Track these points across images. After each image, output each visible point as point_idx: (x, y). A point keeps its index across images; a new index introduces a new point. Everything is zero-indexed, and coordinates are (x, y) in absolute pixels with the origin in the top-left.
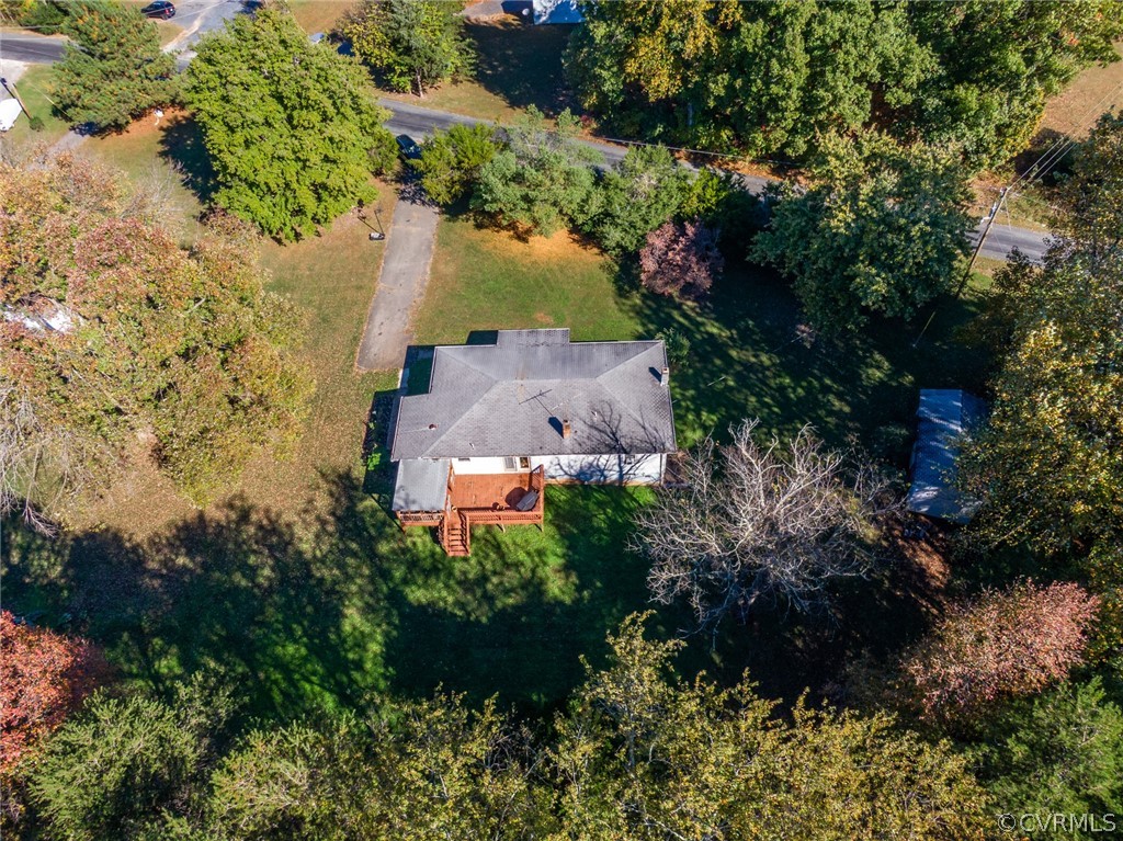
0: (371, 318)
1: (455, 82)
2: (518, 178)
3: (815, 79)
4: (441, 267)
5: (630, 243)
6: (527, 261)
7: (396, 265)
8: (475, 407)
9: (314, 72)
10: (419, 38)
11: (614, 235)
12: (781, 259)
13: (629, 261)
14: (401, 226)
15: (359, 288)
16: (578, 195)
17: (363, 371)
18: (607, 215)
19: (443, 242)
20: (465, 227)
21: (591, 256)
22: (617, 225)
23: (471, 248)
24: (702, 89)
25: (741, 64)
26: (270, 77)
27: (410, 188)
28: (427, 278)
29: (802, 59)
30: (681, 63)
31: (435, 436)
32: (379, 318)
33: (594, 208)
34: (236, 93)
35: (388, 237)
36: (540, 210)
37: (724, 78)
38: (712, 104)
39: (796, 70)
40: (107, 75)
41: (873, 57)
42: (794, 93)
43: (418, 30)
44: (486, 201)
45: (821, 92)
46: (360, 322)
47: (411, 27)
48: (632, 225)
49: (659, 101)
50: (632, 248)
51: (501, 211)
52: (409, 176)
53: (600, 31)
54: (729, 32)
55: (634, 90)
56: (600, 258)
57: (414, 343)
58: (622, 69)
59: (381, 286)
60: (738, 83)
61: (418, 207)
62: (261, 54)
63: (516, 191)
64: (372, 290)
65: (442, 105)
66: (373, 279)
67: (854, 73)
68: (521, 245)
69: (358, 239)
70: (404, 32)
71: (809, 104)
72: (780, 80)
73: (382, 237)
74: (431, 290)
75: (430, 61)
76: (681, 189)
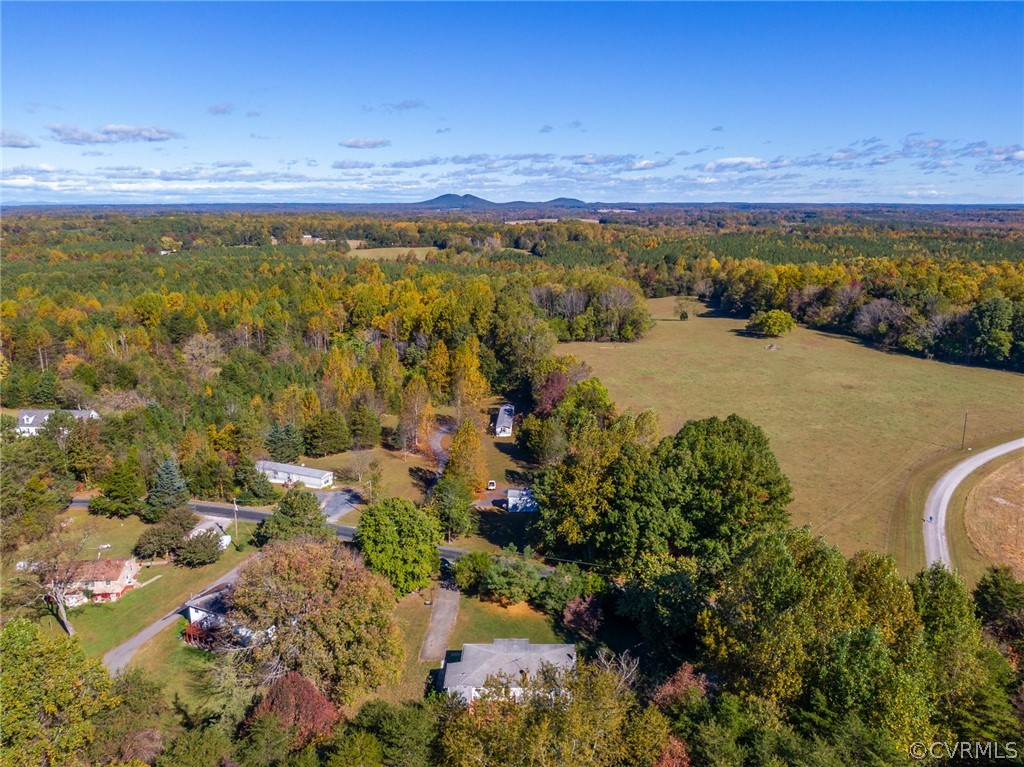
0: (426, 639)
1: (467, 537)
2: (505, 574)
3: (642, 534)
4: (462, 617)
5: (558, 607)
6: (506, 616)
7: (438, 616)
8: (485, 664)
9: (417, 522)
10: (454, 514)
11: (551, 603)
12: (631, 611)
13: (558, 616)
14: (441, 599)
15: (419, 626)
16: (533, 583)
17: (423, 661)
18: (547, 593)
19: (463, 607)
20: (475, 601)
21: (539, 615)
22: (552, 598)
23: (477, 610)
24: (593, 540)
25: (611, 528)
26: (396, 522)
27: (446, 583)
28: (455, 621)
29: (635, 526)
30: (584, 528)
31: (465, 677)
32: (430, 639)
33: (541, 588)
34: (383, 528)
35: (434, 604)
36: (515, 590)
37: (603, 534)
38: (598, 545)
39: (633, 530)
40: (292, 524)
41: (665, 525)
42: (634, 541)
43: (453, 510)
44: (488, 583)
45: (644, 540)
46: (421, 640)
47: (450, 508)
48: (560, 598)
49: (573, 544)
50: (559, 609)
51: (496, 589)
52: (447, 576)
53: (546, 514)
54: (604, 514)
55: (561, 539)
56: (545, 617)
57: (449, 649)
58: (555, 529)
59: (431, 625)
60: (609, 536)
61: (450, 591)
62: (396, 513)
63: (503, 580)
64: (426, 627)
65: (460, 547)
66: (427, 622)
67: (657, 532)
68: (503, 609)
69: (418, 604)
70: (447, 510)
71: (640, 546)
72: (626, 534)
73: (431, 604)
74: (457, 627)
75: (458, 525)
76: (584, 583)
